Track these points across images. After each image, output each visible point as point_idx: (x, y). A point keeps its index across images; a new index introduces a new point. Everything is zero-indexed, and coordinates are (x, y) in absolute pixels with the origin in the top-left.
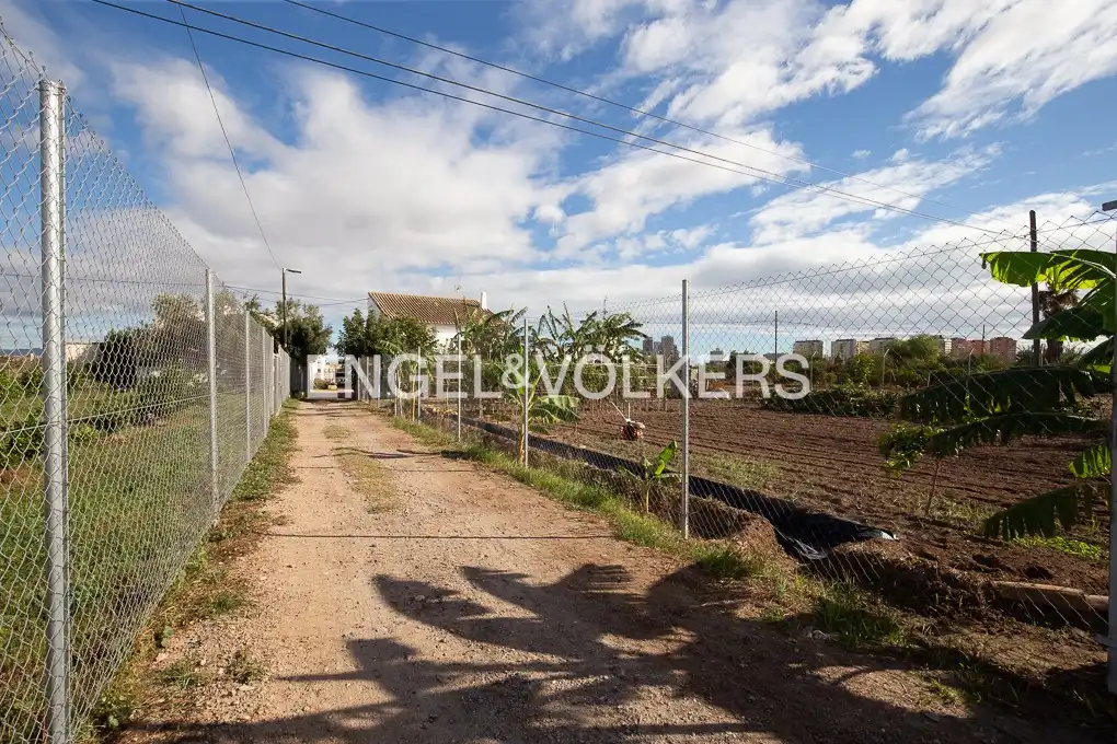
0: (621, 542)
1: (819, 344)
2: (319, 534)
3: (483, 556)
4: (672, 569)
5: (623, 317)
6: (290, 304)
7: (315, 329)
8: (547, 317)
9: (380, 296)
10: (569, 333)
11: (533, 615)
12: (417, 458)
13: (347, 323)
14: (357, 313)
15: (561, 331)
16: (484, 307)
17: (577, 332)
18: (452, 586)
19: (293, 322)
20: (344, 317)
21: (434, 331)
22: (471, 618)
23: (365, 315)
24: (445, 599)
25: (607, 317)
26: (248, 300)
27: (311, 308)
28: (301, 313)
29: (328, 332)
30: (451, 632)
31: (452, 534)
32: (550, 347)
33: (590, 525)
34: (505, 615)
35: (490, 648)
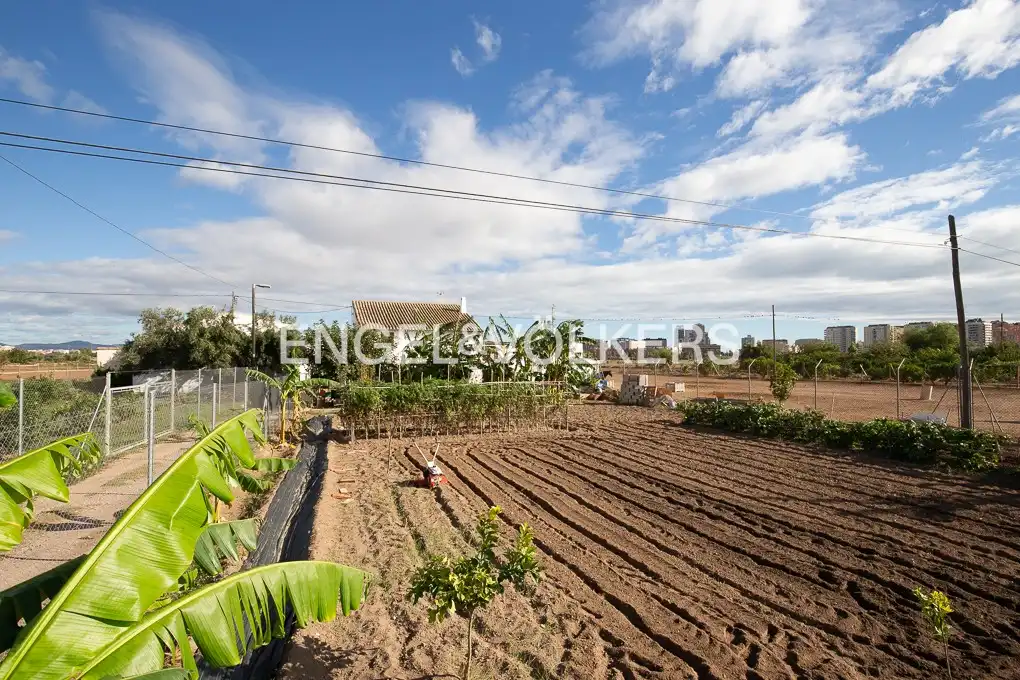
1: (852, 329)
9: (365, 306)
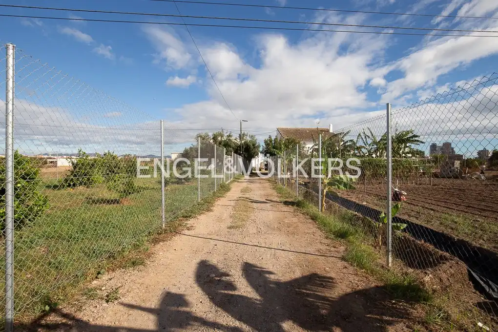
0: (343, 262)
2: (200, 236)
3: (261, 258)
4: (362, 286)
5: (408, 132)
6: (244, 134)
7: (254, 145)
8: (362, 134)
9: (283, 130)
10: (375, 143)
11: (258, 298)
12: (272, 204)
13: (266, 142)
14: (270, 137)
15: (370, 141)
16: (331, 131)
17: (379, 141)
18: (232, 272)
19: (245, 142)
20: (264, 139)
21: (304, 144)
22: (226, 292)
23: (273, 138)
24: (224, 278)
25: (397, 133)
26: (228, 134)
27: (252, 136)
28: (248, 139)
29: (259, 146)
30: (209, 298)
31: (255, 244)
32: (363, 150)
33: (332, 249)
34: (245, 294)
35: (221, 312)
